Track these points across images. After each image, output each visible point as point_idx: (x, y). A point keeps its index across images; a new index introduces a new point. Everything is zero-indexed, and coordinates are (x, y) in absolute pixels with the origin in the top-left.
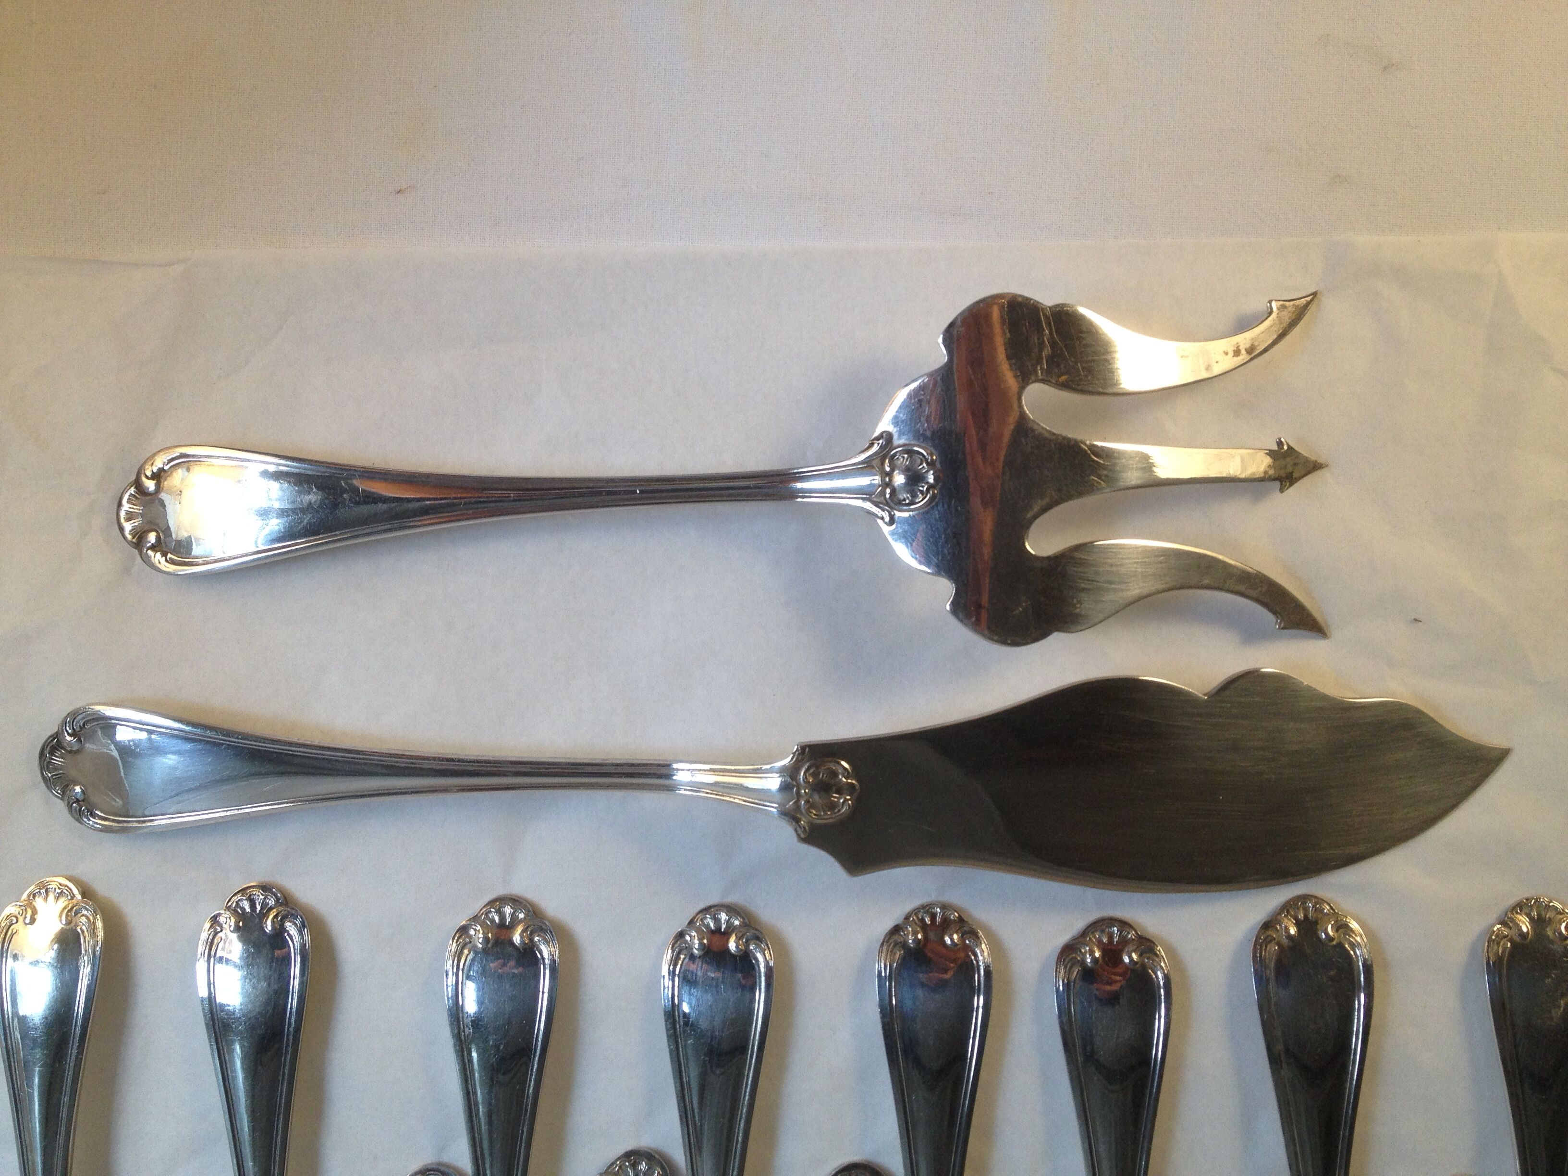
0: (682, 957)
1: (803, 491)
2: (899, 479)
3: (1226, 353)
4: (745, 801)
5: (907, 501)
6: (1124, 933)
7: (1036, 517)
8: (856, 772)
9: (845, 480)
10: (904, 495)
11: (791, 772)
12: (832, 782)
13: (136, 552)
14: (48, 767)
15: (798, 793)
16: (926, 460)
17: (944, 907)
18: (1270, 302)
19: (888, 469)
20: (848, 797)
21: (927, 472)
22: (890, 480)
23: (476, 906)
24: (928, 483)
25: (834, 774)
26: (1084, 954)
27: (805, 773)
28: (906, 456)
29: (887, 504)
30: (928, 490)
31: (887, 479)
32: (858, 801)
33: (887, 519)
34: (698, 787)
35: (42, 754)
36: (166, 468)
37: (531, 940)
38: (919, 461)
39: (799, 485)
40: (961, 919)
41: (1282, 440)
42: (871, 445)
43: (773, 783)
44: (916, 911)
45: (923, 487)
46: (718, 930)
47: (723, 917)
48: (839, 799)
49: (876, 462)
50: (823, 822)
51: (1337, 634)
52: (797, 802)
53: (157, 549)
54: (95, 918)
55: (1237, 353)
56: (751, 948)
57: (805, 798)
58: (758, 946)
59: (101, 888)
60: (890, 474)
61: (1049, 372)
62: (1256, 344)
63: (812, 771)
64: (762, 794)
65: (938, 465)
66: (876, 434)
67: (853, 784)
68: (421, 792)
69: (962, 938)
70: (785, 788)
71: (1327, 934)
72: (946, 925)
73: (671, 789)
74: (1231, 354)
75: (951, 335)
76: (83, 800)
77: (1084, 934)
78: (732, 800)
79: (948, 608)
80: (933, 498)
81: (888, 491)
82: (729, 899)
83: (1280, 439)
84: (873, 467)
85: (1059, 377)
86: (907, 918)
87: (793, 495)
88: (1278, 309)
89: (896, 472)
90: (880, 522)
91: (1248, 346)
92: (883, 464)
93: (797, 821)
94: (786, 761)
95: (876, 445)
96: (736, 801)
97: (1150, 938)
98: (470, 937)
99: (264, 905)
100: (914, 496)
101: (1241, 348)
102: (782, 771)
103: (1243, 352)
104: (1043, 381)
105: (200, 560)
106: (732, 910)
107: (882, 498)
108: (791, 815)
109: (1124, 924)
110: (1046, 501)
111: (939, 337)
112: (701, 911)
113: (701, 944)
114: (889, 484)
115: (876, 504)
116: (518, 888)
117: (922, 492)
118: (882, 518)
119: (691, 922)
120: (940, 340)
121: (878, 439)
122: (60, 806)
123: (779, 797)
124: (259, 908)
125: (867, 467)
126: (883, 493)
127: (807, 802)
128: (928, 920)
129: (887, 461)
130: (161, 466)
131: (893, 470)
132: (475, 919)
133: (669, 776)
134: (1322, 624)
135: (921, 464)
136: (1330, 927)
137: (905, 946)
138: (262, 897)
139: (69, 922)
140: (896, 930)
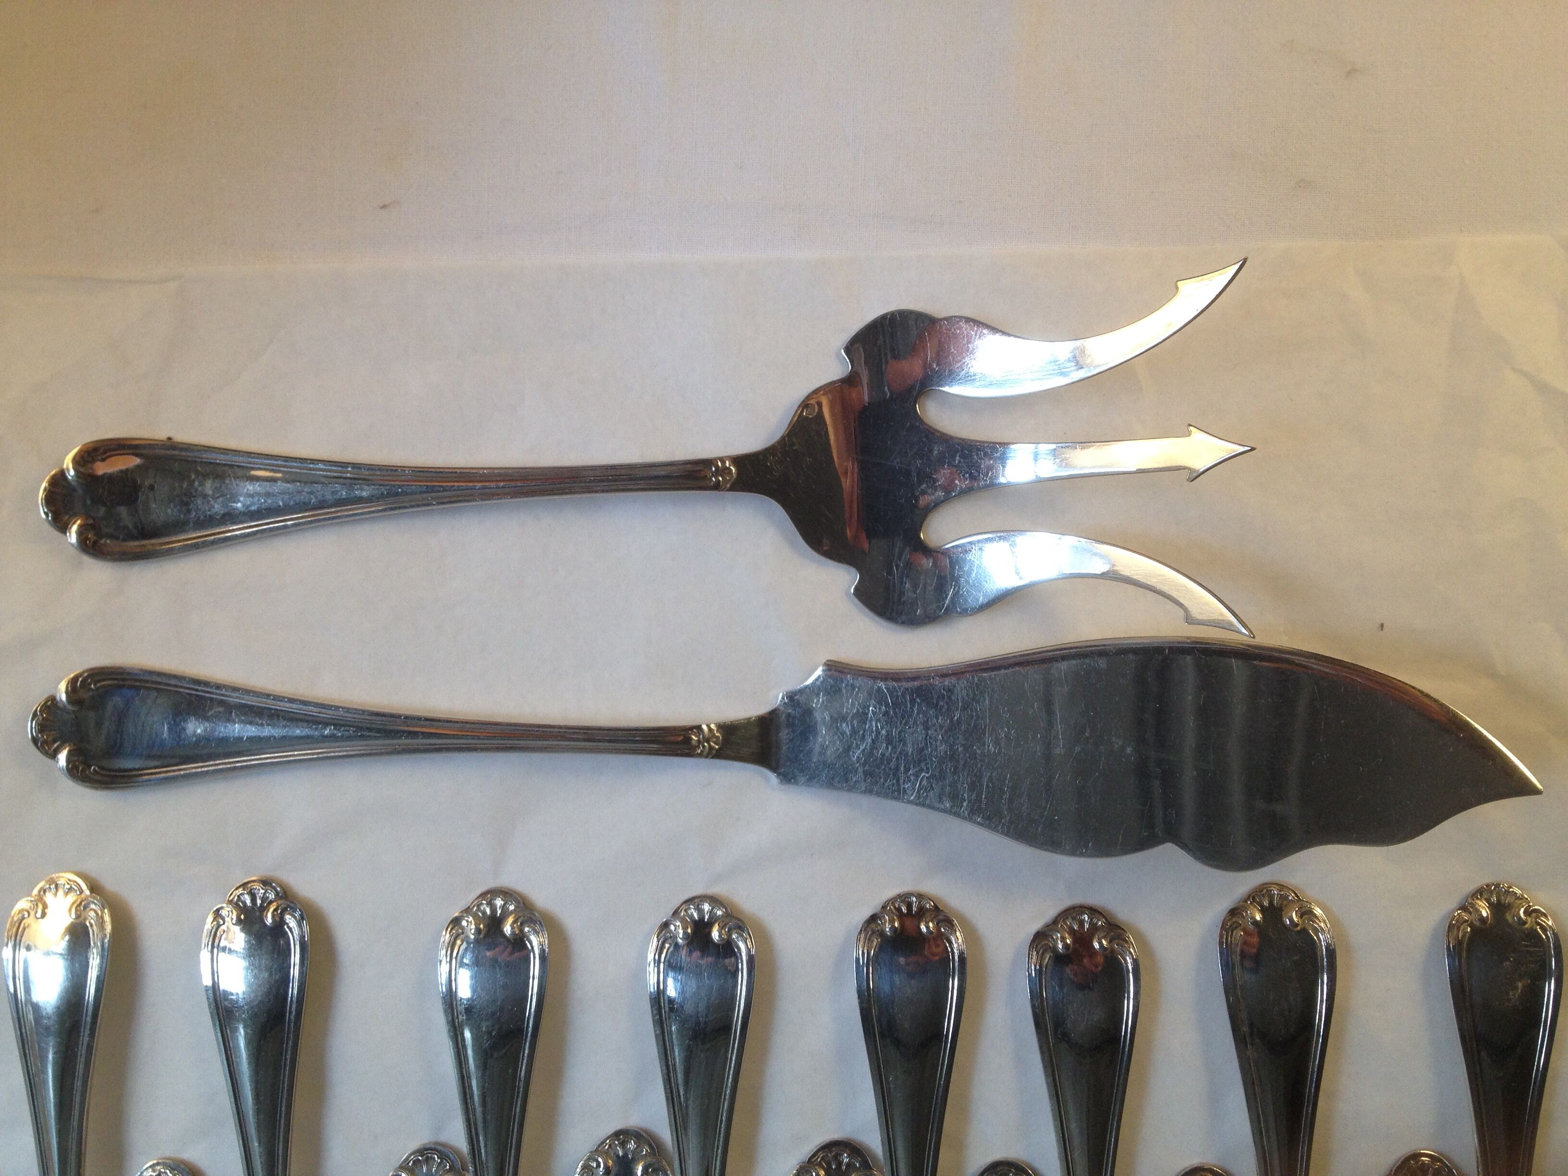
0: (667, 945)
6: (1095, 920)
17: (920, 896)
23: (467, 898)
26: (1056, 942)
37: (522, 931)
40: (936, 909)
44: (893, 900)
46: (701, 921)
47: (706, 907)
54: (103, 912)
56: (734, 937)
58: (740, 935)
69: (938, 926)
71: (1291, 920)
72: (922, 914)
77: (1055, 922)
82: (713, 891)
86: (884, 907)
97: (1119, 924)
99: (264, 899)
106: (714, 901)
109: (1094, 912)
112: (686, 902)
113: (685, 933)
116: (507, 880)
119: (676, 913)
124: (259, 902)
128: (904, 909)
132: (467, 911)
136: (1294, 913)
137: (882, 934)
138: (262, 891)
139: (78, 916)
140: (873, 918)
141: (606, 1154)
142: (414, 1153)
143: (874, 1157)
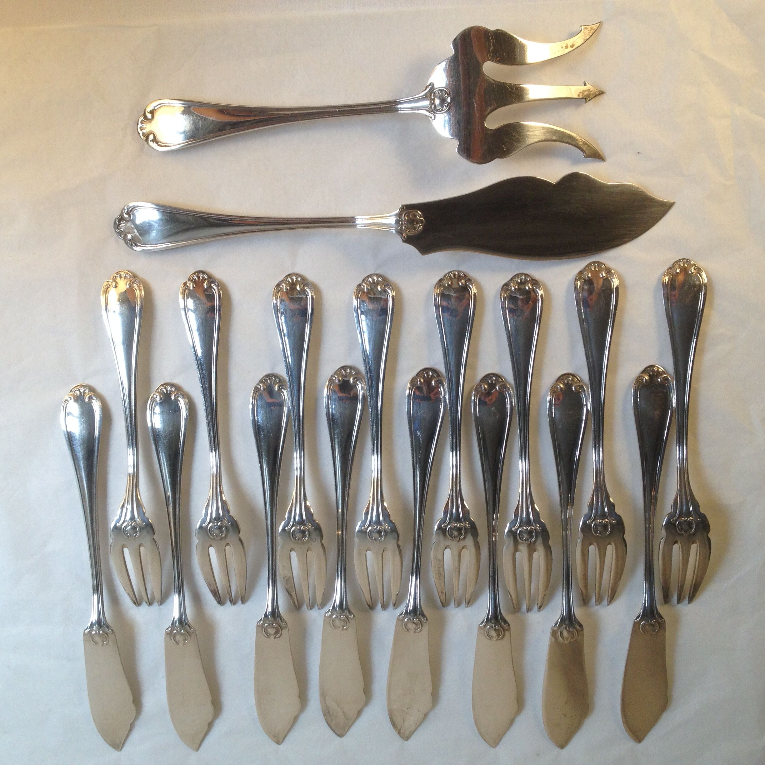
0: (360, 293)
1: (400, 108)
2: (437, 102)
3: (562, 48)
4: (382, 228)
5: (440, 110)
6: (526, 278)
7: (489, 114)
8: (424, 215)
9: (418, 103)
10: (439, 107)
11: (399, 215)
12: (415, 219)
13: (146, 142)
14: (117, 227)
15: (402, 223)
16: (447, 93)
17: (458, 272)
18: (581, 26)
19: (433, 98)
20: (421, 225)
21: (447, 98)
22: (434, 102)
23: (282, 277)
24: (448, 102)
25: (415, 216)
26: (511, 287)
27: (404, 216)
28: (439, 92)
29: (433, 111)
30: (448, 105)
31: (433, 101)
32: (424, 227)
33: (433, 118)
34: (364, 225)
35: (115, 223)
36: (156, 108)
37: (304, 288)
38: (444, 94)
39: (399, 106)
40: (465, 276)
41: (586, 82)
42: (426, 88)
43: (392, 221)
44: (448, 273)
45: (446, 104)
46: (374, 283)
47: (375, 278)
48: (417, 225)
49: (428, 95)
50: (411, 234)
51: (608, 160)
52: (401, 227)
53: (154, 141)
54: (139, 285)
55: (567, 47)
56: (386, 289)
57: (405, 226)
58: (389, 288)
59: (140, 274)
60: (434, 100)
61: (492, 57)
62: (574, 43)
63: (407, 215)
64: (389, 225)
65: (451, 94)
66: (428, 84)
67: (422, 220)
68: (261, 231)
69: (466, 282)
70: (397, 222)
71: (602, 275)
72: (459, 278)
73: (355, 226)
74: (564, 48)
75: (455, 43)
76: (132, 240)
77: (511, 279)
78: (377, 228)
79: (456, 151)
80: (450, 107)
81: (433, 106)
82: (378, 272)
83: (585, 82)
84: (427, 97)
85: (497, 58)
86: (445, 276)
87: (397, 110)
88: (584, 29)
89: (436, 99)
90: (430, 118)
91: (571, 44)
92: (431, 95)
93: (402, 234)
94: (397, 211)
95: (428, 88)
96: (379, 229)
97: (536, 279)
98: (281, 288)
99: (203, 278)
100: (443, 107)
101: (568, 45)
102: (396, 215)
103: (569, 47)
104: (490, 60)
105: (172, 145)
106: (378, 276)
107: (431, 109)
108: (400, 232)
109: (526, 275)
110: (493, 107)
111: (451, 44)
112: (367, 276)
113: (367, 288)
114: (433, 103)
115: (429, 112)
116: (297, 270)
117: (445, 106)
118: (431, 117)
119: (364, 280)
120: (451, 46)
121: (429, 86)
122: (122, 242)
123: (395, 226)
124: (201, 279)
125: (425, 97)
126: (431, 107)
127: (405, 227)
128: (452, 276)
129: (432, 95)
130: (153, 108)
131: (435, 98)
132: (282, 281)
133: (354, 222)
134: (602, 155)
135: (445, 94)
136: (604, 272)
137: (444, 286)
138: (202, 275)
139: (130, 286)
140: (441, 280)
141: (338, 375)
142: (265, 376)
143: (442, 374)
